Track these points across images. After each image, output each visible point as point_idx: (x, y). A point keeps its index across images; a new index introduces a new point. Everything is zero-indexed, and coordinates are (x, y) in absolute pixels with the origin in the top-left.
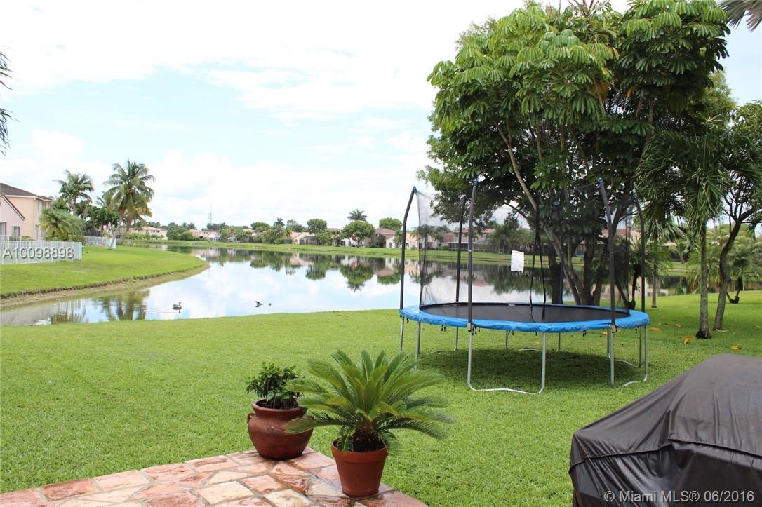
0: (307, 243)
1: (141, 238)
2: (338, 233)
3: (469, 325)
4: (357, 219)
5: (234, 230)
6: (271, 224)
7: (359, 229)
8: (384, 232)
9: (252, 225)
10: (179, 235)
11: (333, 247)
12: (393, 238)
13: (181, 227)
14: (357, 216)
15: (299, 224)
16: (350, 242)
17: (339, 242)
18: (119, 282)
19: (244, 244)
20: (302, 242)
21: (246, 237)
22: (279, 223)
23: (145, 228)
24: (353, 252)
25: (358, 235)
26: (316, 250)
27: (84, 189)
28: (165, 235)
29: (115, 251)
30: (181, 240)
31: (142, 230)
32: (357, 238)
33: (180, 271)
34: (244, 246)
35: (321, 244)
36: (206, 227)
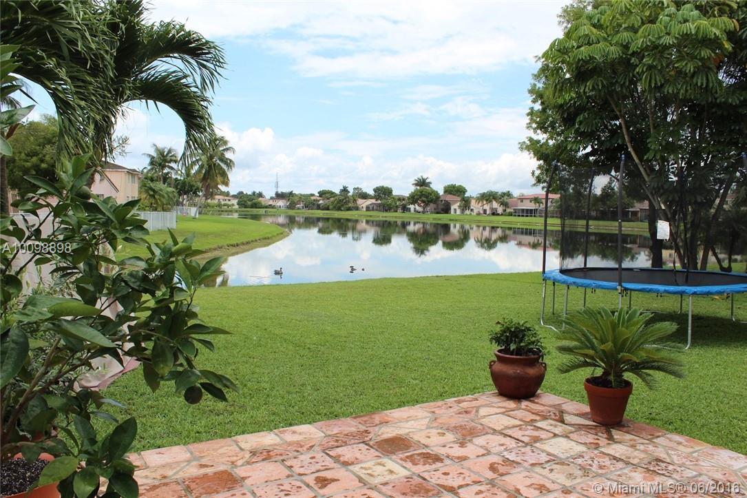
0: (373, 210)
1: (213, 207)
2: (404, 200)
3: (619, 288)
4: (421, 186)
5: (303, 198)
6: (337, 192)
7: (423, 194)
8: (449, 198)
9: (319, 193)
10: (249, 203)
11: (399, 214)
12: (458, 204)
13: (250, 195)
14: (422, 183)
15: (364, 190)
16: (415, 209)
17: (405, 209)
18: (215, 249)
19: (313, 211)
20: (368, 209)
21: (314, 204)
22: (345, 190)
23: (217, 197)
24: (419, 218)
25: (423, 202)
26: (382, 217)
27: (171, 161)
28: (236, 204)
29: (199, 220)
30: (251, 208)
31: (214, 199)
32: (422, 205)
33: (265, 238)
34: (312, 214)
35: (386, 211)
36: (274, 196)
